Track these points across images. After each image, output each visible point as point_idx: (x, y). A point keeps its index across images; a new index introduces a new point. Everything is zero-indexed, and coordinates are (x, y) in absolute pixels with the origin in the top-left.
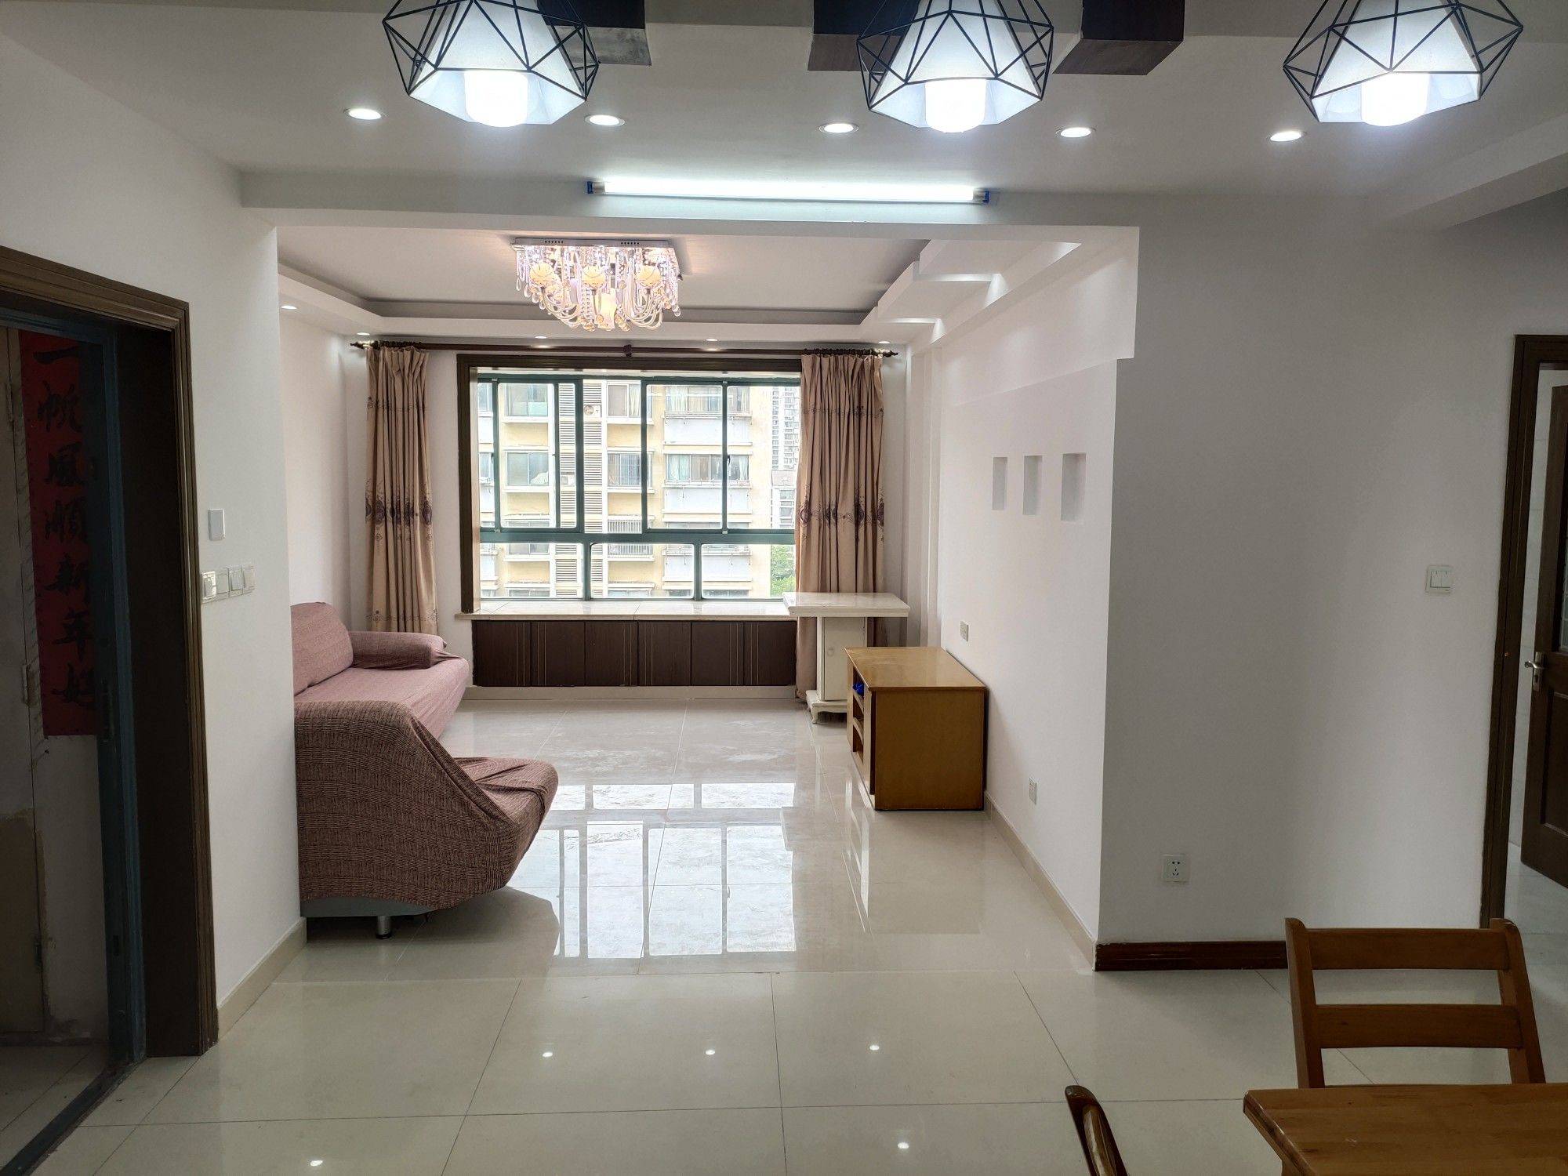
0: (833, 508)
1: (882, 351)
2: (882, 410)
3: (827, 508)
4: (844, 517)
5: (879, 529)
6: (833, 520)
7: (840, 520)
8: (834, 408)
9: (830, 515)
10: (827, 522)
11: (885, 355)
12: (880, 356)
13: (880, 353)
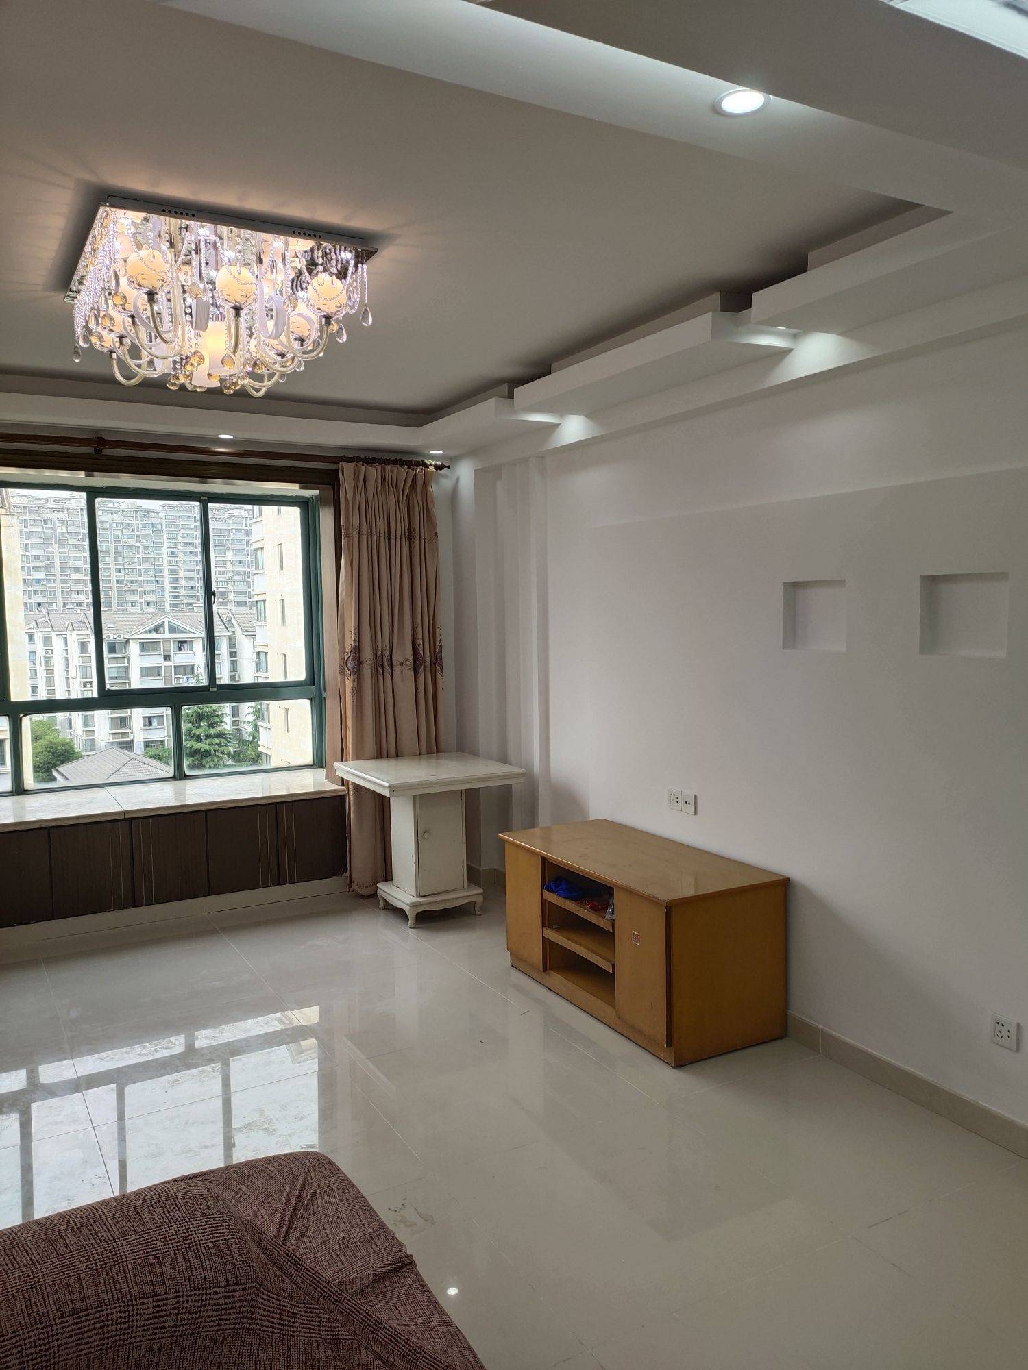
0: (387, 653)
1: (433, 463)
2: (436, 534)
3: (379, 653)
4: (402, 664)
5: (439, 675)
6: (388, 668)
7: (397, 669)
8: (382, 531)
9: (383, 663)
10: (381, 671)
11: (437, 467)
12: (432, 468)
13: (431, 465)
